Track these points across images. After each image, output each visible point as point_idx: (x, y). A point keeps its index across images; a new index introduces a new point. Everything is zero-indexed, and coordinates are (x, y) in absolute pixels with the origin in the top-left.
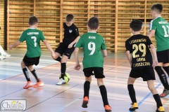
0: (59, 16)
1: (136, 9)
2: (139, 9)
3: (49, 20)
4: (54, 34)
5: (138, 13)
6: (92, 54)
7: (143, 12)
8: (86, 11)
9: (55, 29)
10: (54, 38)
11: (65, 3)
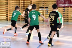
0: (8, 5)
1: (41, 2)
2: (42, 2)
3: (3, 7)
4: (5, 13)
5: (42, 4)
6: (34, 20)
7: (44, 3)
8: (20, 3)
9: (6, 11)
10: (5, 15)
11: (10, 1)
